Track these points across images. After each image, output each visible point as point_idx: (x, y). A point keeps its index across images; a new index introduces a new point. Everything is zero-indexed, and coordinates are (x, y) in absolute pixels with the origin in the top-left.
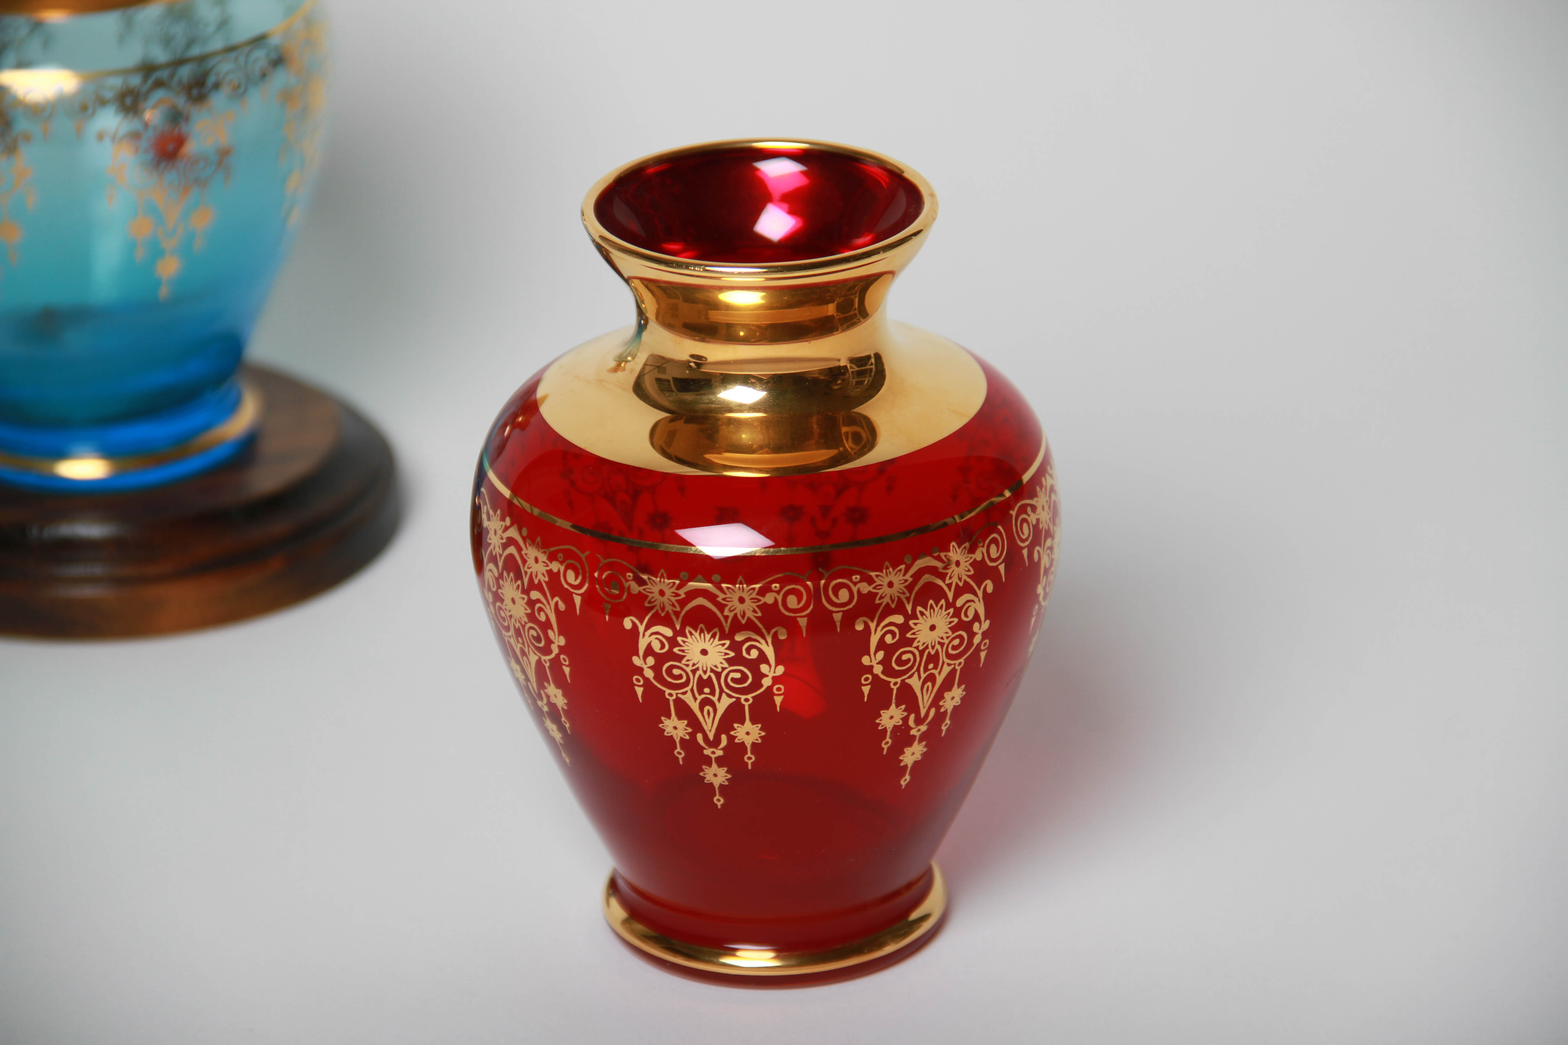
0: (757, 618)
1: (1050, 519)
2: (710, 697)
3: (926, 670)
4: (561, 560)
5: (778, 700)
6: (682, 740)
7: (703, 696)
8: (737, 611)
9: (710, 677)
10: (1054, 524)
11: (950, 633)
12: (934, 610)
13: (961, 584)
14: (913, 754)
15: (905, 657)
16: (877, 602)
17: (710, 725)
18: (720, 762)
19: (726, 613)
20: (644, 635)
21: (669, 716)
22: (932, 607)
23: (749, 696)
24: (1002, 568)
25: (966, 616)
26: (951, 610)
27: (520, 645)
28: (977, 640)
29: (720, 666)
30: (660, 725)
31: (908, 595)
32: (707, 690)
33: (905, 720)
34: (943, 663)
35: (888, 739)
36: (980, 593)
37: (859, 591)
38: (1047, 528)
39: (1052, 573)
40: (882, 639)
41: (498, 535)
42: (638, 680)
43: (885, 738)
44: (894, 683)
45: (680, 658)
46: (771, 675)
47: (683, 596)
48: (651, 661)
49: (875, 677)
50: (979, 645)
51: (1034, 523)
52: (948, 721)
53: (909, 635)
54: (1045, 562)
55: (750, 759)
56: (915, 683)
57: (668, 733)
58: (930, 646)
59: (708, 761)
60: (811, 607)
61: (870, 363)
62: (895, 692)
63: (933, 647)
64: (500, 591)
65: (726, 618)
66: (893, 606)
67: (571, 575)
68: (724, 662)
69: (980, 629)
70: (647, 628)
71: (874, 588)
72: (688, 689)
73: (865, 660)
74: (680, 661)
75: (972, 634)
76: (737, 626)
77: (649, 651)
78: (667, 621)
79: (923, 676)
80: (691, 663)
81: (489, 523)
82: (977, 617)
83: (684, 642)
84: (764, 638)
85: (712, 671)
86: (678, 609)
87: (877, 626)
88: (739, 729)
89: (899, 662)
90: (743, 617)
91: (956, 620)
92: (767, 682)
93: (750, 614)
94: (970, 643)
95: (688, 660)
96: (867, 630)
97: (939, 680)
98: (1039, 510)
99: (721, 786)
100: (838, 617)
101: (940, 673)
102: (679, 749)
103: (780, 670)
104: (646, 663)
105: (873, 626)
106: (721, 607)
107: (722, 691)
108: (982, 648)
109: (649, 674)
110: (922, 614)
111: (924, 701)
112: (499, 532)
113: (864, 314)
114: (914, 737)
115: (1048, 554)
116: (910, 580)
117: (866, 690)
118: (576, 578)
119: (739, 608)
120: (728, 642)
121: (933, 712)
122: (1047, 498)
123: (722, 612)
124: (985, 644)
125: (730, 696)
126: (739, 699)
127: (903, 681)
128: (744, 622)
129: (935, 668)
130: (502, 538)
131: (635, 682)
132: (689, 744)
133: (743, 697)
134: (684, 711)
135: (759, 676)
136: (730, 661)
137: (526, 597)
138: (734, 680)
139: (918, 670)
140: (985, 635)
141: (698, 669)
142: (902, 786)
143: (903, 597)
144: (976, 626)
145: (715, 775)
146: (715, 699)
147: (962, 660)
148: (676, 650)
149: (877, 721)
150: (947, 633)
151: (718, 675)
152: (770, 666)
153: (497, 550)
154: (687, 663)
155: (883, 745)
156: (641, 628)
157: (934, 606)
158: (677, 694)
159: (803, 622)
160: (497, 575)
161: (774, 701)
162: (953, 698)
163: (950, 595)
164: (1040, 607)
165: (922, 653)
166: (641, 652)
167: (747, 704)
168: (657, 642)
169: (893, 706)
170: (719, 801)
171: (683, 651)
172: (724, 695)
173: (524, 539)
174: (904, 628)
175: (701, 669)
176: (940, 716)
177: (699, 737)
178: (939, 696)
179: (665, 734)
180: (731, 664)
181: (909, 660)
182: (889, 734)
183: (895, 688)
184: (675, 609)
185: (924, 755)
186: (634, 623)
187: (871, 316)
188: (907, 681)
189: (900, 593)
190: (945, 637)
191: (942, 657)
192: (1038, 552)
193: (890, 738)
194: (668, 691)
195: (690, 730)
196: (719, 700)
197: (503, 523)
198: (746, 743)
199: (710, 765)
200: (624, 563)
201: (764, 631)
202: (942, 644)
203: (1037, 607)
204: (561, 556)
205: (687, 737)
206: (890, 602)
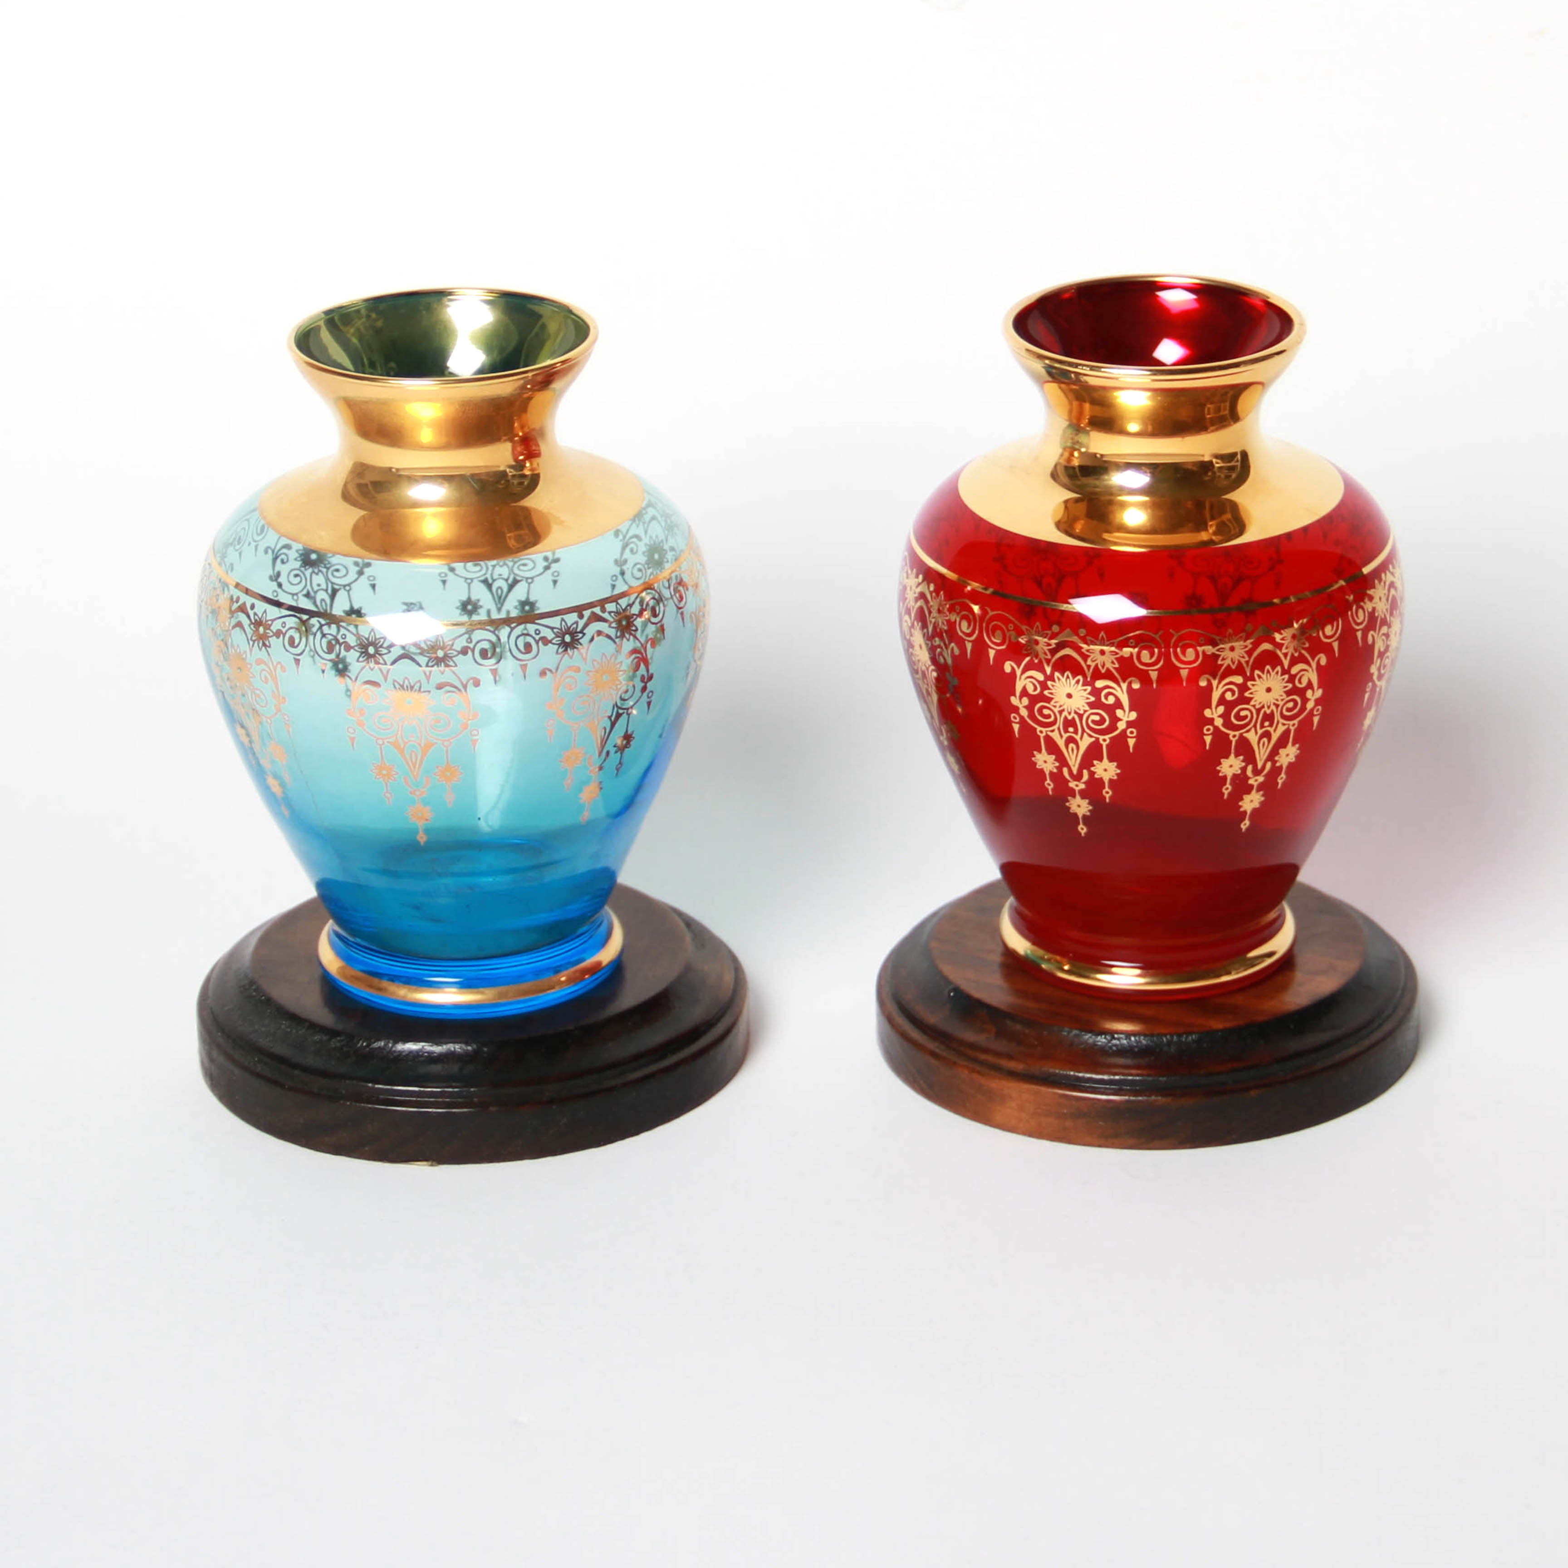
0: (1115, 668)
1: (1387, 610)
2: (1073, 735)
3: (1262, 726)
4: (958, 611)
5: (1131, 742)
6: (1051, 773)
7: (1068, 734)
8: (1098, 662)
9: (1073, 718)
10: (1391, 614)
11: (1285, 696)
12: (1270, 675)
13: (1296, 655)
14: (1252, 801)
15: (1243, 713)
16: (1220, 662)
17: (1074, 760)
18: (1084, 794)
19: (1089, 662)
20: (1020, 678)
21: (1040, 751)
22: (1268, 672)
23: (1107, 737)
24: (1336, 645)
25: (1300, 682)
26: (1286, 677)
27: (926, 686)
28: (1310, 705)
29: (1082, 708)
30: (1033, 759)
31: (1247, 659)
32: (1071, 729)
33: (1244, 769)
34: (1278, 722)
35: (1228, 785)
36: (1314, 664)
37: (1204, 652)
38: (1383, 616)
39: (1388, 657)
40: (1223, 696)
41: (913, 591)
42: (1015, 718)
43: (1225, 784)
44: (1233, 736)
45: (1049, 700)
46: (1125, 719)
47: (1054, 646)
48: (1025, 701)
49: (1216, 728)
50: (1312, 710)
51: (1370, 610)
52: (1283, 775)
53: (1247, 694)
54: (1379, 646)
55: (1107, 793)
56: (1252, 737)
57: (1039, 766)
58: (1266, 706)
59: (1072, 793)
60: (1161, 663)
61: (1236, 459)
62: (1234, 744)
63: (1269, 707)
64: (911, 638)
65: (1089, 667)
66: (1234, 667)
67: (964, 624)
68: (1086, 705)
69: (1313, 695)
70: (1023, 672)
71: (1218, 650)
72: (1055, 727)
73: (1207, 713)
74: (1049, 702)
75: (1305, 701)
76: (1098, 675)
77: (1024, 693)
78: (1040, 668)
79: (1260, 732)
80: (1058, 705)
81: (907, 581)
82: (1310, 685)
83: (1053, 686)
84: (1120, 686)
85: (1076, 713)
86: (1049, 657)
87: (1219, 683)
88: (1098, 766)
89: (1238, 717)
90: (1103, 667)
91: (1290, 686)
92: (1121, 726)
93: (1109, 665)
94: (1303, 708)
95: (1056, 702)
96: (1209, 688)
97: (1275, 737)
98: (1376, 600)
99: (1084, 816)
100: (1184, 673)
101: (1275, 730)
102: (1048, 781)
103: (1133, 716)
104: (1021, 703)
105: (1215, 683)
106: (1085, 657)
107: (1083, 731)
108: (1315, 713)
109: (1024, 713)
110: (1259, 677)
111: (1261, 754)
112: (914, 588)
113: (1234, 417)
114: (1252, 786)
115: (1383, 640)
116: (1250, 646)
117: (1208, 739)
118: (968, 628)
119: (1100, 659)
120: (1089, 688)
121: (1269, 765)
122: (1386, 591)
123: (1085, 661)
124: (1318, 710)
125: (1091, 736)
126: (1097, 739)
127: (1241, 735)
128: (1103, 671)
129: (1271, 725)
130: (915, 593)
131: (1012, 719)
132: (1057, 777)
133: (1101, 738)
134: (1053, 748)
135: (1115, 720)
136: (1092, 705)
137: (929, 643)
138: (1094, 722)
139: (1255, 726)
140: (1318, 702)
141: (1063, 710)
142: (1241, 829)
143: (1243, 661)
144: (1309, 694)
145: (1079, 806)
146: (1078, 737)
147: (1296, 722)
148: (1046, 692)
149: (1218, 768)
150: (1282, 696)
151: (1081, 716)
152: (1124, 711)
153: (911, 602)
154: (1055, 704)
155: (1224, 790)
156: (1018, 672)
157: (1271, 670)
158: (1047, 731)
159: (1154, 675)
160: (910, 625)
161: (1127, 742)
162: (1287, 755)
163: (1286, 663)
164: (1374, 686)
165: (1258, 711)
166: (1018, 693)
167: (1104, 744)
168: (1031, 685)
169: (1232, 755)
170: (1083, 829)
171: (1051, 694)
172: (1085, 735)
173: (931, 593)
174: (1243, 688)
175: (1066, 710)
176: (1276, 771)
177: (1065, 770)
178: (1274, 752)
179: (1037, 767)
180: (1092, 708)
181: (1246, 717)
182: (1228, 781)
183: (1234, 740)
184: (1046, 657)
185: (1262, 804)
186: (1013, 668)
187: (1242, 420)
188: (1245, 735)
189: (1240, 657)
190: (1279, 699)
191: (1277, 717)
192: (1373, 636)
193: (1231, 784)
194: (1039, 729)
195: (1057, 764)
196: (1081, 738)
197: (916, 580)
198: (1104, 779)
199: (1074, 796)
200: (1007, 615)
201: (1120, 680)
202: (1277, 706)
203: (1370, 684)
204: (958, 608)
205: (1055, 770)
206: (1231, 664)
